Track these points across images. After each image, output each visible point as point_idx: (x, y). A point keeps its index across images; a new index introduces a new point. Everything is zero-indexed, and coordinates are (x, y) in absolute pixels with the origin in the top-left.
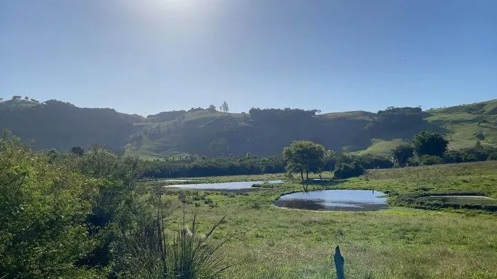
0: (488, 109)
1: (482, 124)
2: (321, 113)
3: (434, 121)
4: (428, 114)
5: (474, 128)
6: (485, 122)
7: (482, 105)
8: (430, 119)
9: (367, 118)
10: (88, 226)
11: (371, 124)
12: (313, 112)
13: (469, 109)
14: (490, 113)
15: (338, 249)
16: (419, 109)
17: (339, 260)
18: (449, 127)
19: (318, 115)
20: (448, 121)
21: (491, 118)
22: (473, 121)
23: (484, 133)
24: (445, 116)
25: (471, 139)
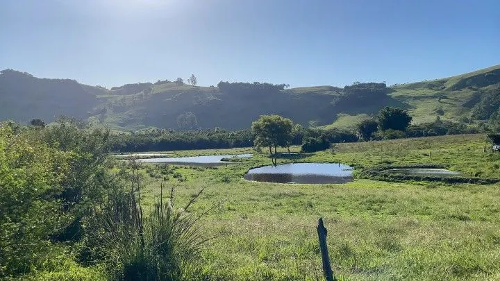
0: (449, 86)
1: (442, 100)
2: (290, 88)
3: (396, 97)
4: (391, 90)
5: (434, 104)
6: (445, 98)
7: (443, 82)
8: (394, 95)
9: (334, 93)
10: (63, 202)
11: (337, 99)
12: (281, 87)
13: (431, 86)
14: (453, 88)
16: (383, 85)
17: (322, 231)
18: (411, 103)
19: (288, 90)
20: (410, 97)
21: (451, 94)
22: (434, 97)
23: (444, 109)
24: (408, 92)
25: (431, 114)
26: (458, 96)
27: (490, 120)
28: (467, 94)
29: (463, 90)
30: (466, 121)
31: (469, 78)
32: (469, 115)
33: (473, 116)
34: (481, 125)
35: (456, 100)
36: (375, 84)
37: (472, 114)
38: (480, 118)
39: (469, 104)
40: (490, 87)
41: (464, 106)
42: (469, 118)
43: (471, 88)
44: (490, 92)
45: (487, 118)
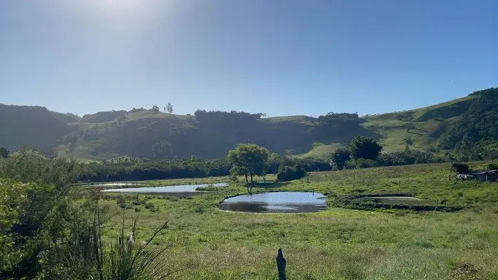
0: (416, 117)
1: (410, 130)
2: (267, 117)
3: (368, 127)
4: (364, 120)
5: (403, 134)
6: (413, 128)
7: (410, 113)
8: (366, 125)
9: (309, 123)
10: (15, 236)
11: (312, 129)
12: (258, 116)
13: (400, 116)
14: (420, 120)
15: (280, 251)
16: (355, 116)
18: (381, 132)
19: (263, 119)
20: (381, 127)
21: (419, 125)
22: (403, 127)
23: (412, 139)
24: (380, 122)
25: (401, 144)
26: (426, 127)
27: (455, 150)
28: (433, 125)
29: (430, 121)
30: (433, 150)
31: (436, 110)
32: (436, 144)
33: (439, 146)
34: (447, 154)
35: (423, 130)
36: (347, 114)
37: (438, 144)
38: (446, 148)
39: (435, 135)
40: (454, 118)
41: (431, 136)
42: (436, 147)
43: (437, 120)
44: (454, 124)
45: (452, 147)
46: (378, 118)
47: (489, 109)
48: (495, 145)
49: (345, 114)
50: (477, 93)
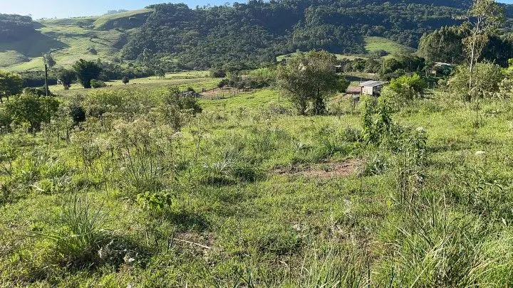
0: (98, 26)
1: (94, 40)
4: (39, 25)
5: (86, 43)
6: (96, 37)
7: (91, 21)
8: (43, 30)
13: (81, 24)
14: (99, 29)
16: (28, 19)
18: (63, 40)
20: (61, 34)
21: (103, 35)
22: (85, 36)
23: (96, 48)
24: (59, 28)
25: (85, 54)
26: (108, 37)
27: (137, 61)
28: (114, 35)
29: (113, 31)
30: (117, 61)
31: (114, 20)
32: (119, 55)
33: (122, 57)
34: (131, 65)
35: (107, 40)
36: (19, 16)
37: (121, 54)
38: (128, 59)
39: (118, 45)
40: (133, 30)
41: (114, 46)
42: (120, 58)
43: (118, 30)
44: (135, 35)
45: (134, 58)
46: (56, 23)
47: (163, 23)
48: (169, 57)
49: (14, 16)
50: (152, 7)
